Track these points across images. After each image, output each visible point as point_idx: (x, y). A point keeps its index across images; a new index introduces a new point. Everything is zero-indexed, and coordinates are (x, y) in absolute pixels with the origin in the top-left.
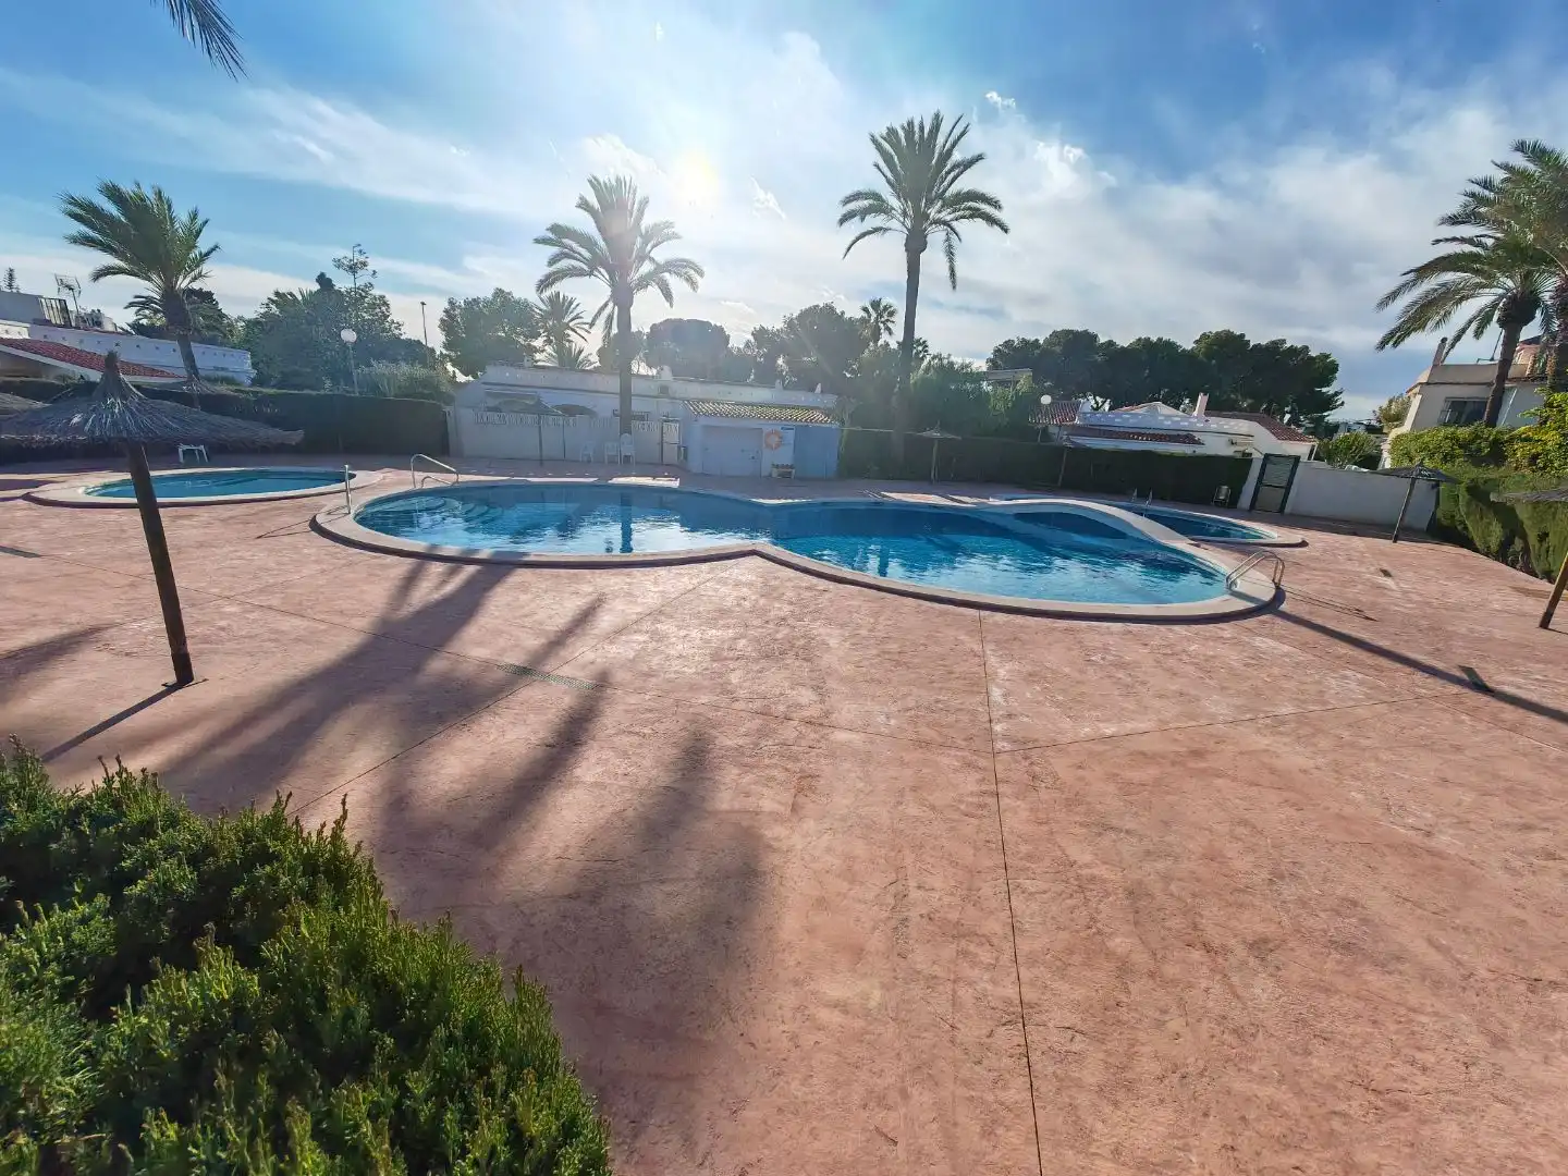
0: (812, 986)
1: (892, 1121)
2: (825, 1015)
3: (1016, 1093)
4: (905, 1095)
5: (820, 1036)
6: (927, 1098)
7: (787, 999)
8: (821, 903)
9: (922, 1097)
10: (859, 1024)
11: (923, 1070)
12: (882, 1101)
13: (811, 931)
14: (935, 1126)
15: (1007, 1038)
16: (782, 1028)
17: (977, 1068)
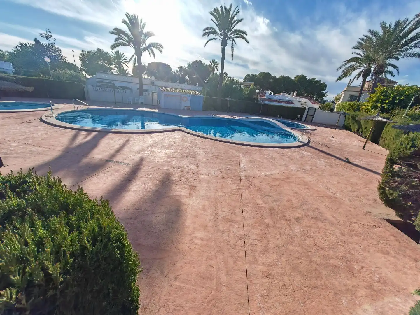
0: (194, 235)
1: (213, 263)
2: (197, 241)
3: (242, 254)
4: (216, 257)
5: (196, 246)
6: (221, 257)
7: (188, 239)
8: (197, 216)
9: (220, 257)
10: (205, 243)
11: (220, 251)
12: (211, 259)
13: (194, 223)
14: (223, 263)
15: (240, 243)
16: (187, 245)
17: (233, 249)
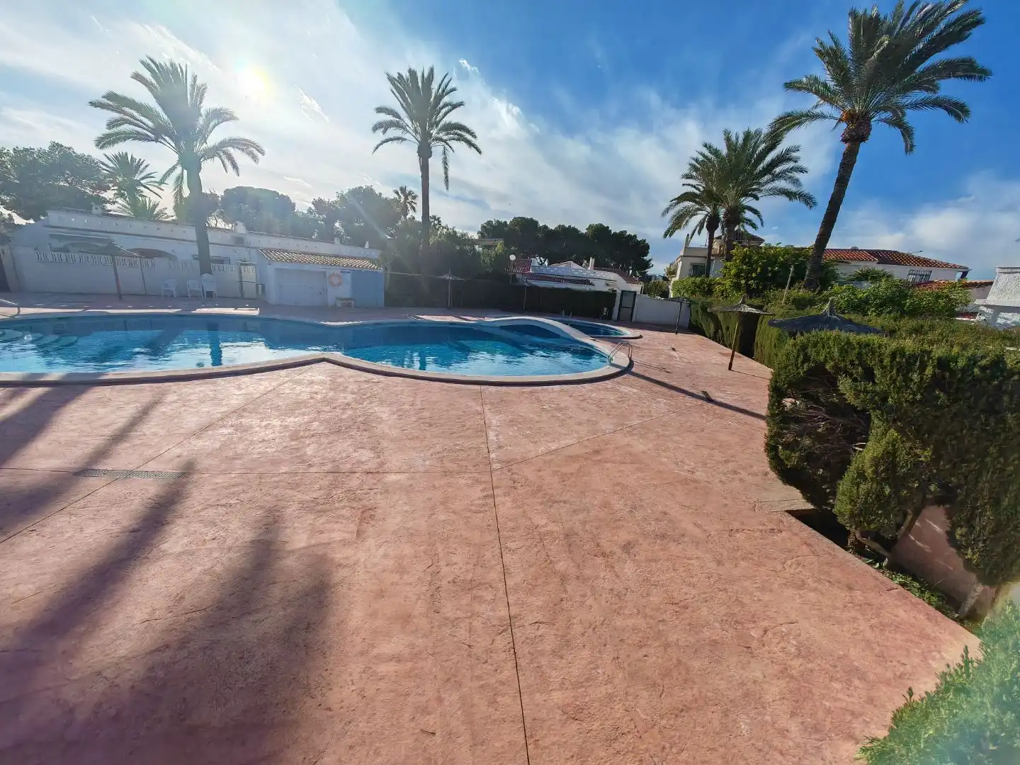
0: (375, 652)
1: (431, 721)
2: (383, 669)
3: (508, 672)
4: (440, 700)
5: (382, 685)
6: (455, 697)
7: (355, 668)
8: (381, 594)
9: (452, 697)
10: (410, 665)
11: (452, 680)
12: (425, 711)
13: (373, 615)
14: (459, 712)
15: (502, 642)
16: (353, 688)
17: (485, 666)
